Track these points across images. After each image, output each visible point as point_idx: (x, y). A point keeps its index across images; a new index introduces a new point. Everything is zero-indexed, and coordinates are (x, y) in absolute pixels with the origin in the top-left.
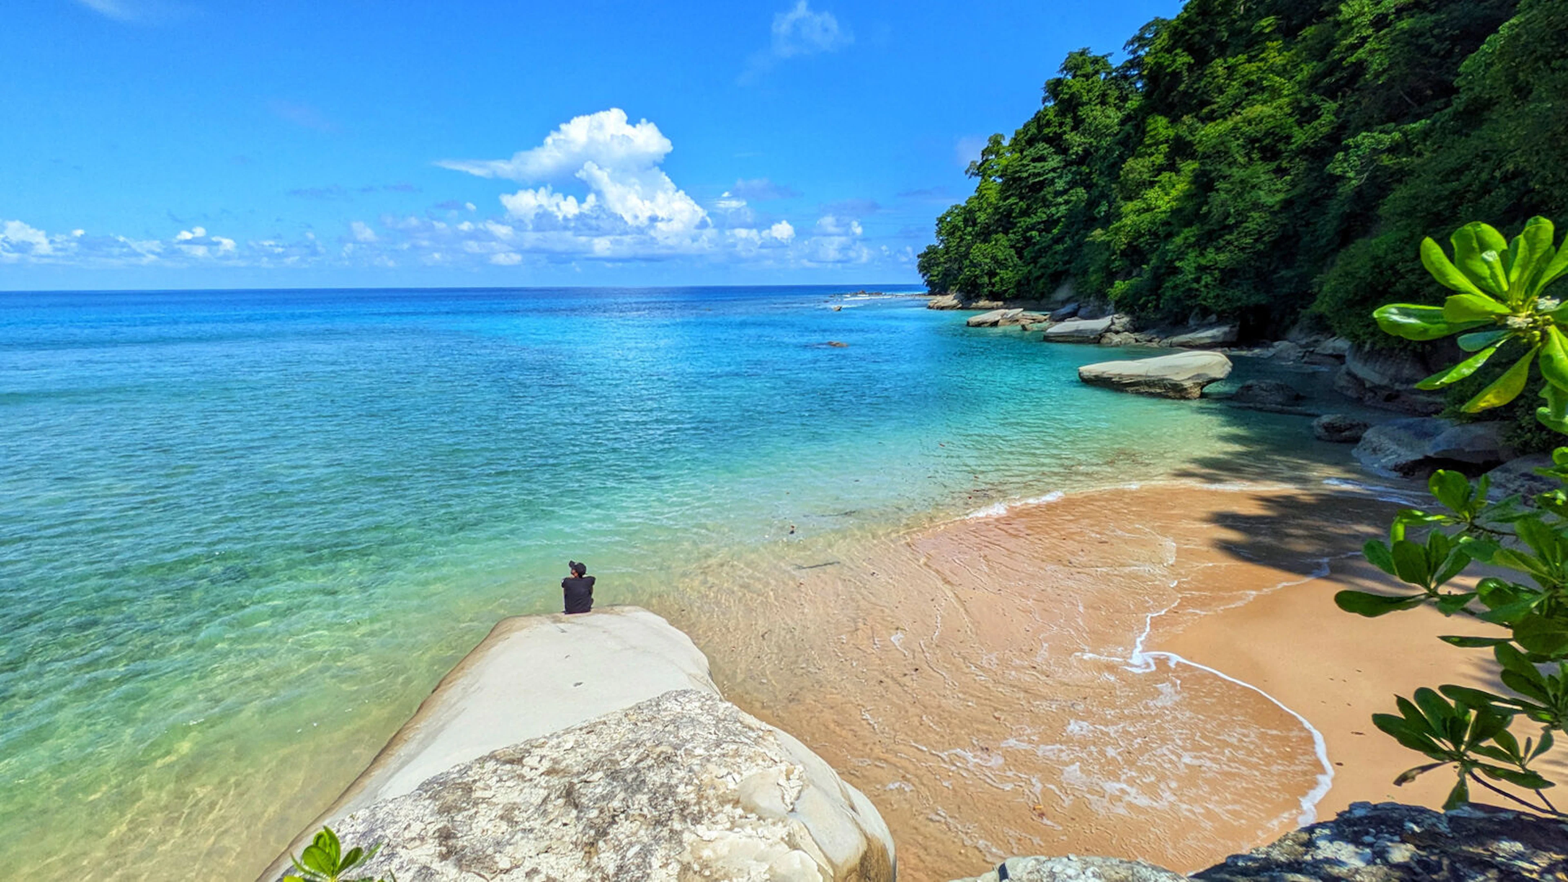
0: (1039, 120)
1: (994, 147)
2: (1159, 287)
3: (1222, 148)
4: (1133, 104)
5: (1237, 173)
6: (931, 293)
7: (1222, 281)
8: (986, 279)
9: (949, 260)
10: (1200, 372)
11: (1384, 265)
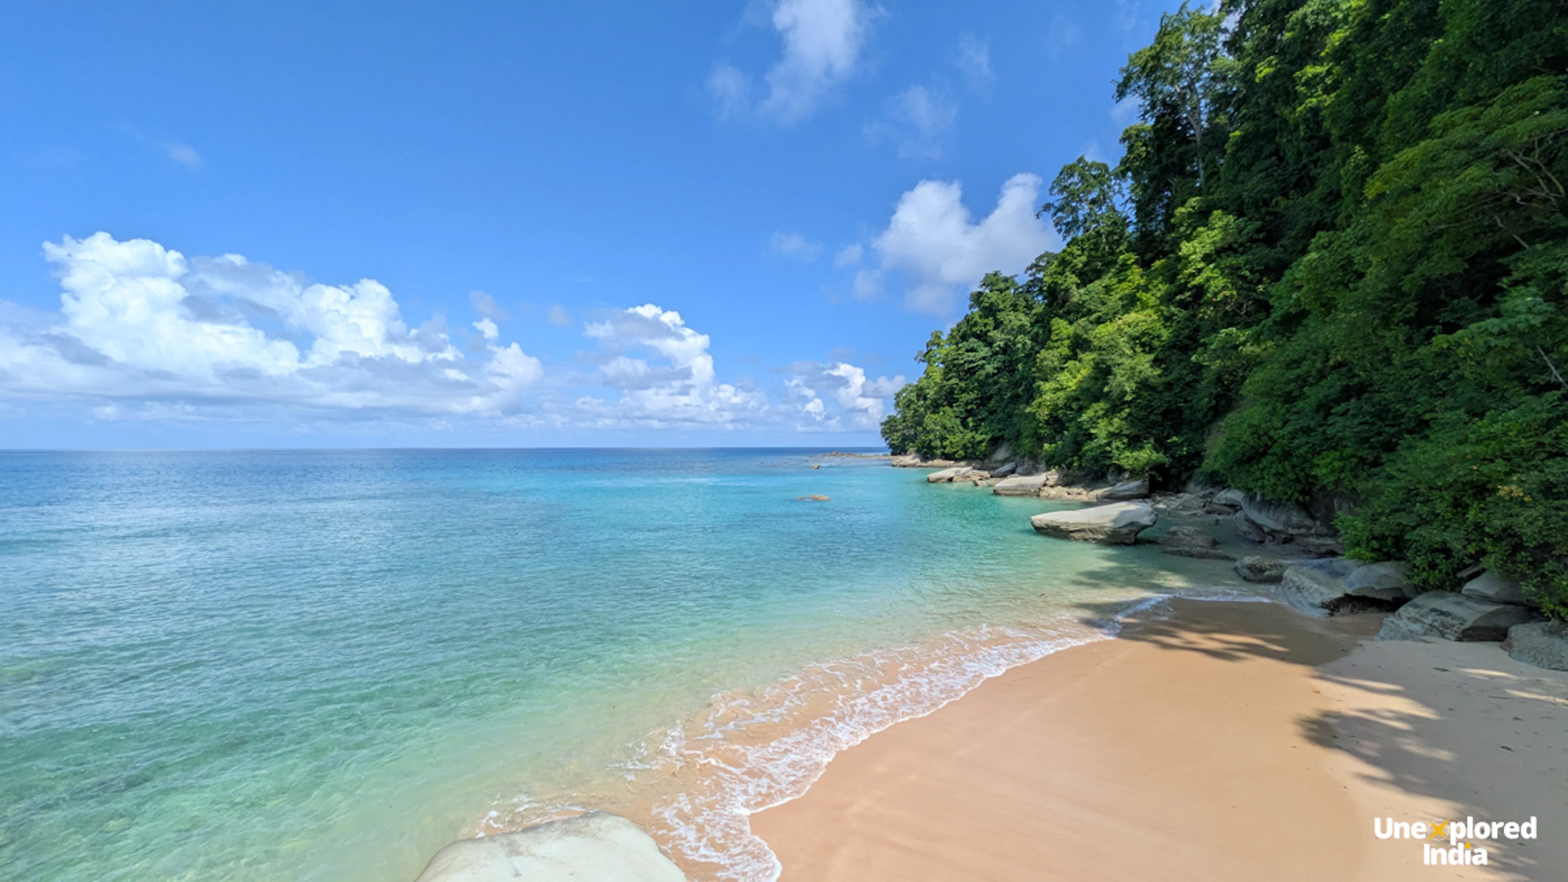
0: (968, 320)
1: (935, 341)
2: (1080, 450)
3: (1113, 343)
4: (1038, 309)
5: (1128, 362)
6: (893, 454)
7: (1129, 445)
8: (938, 443)
9: (907, 427)
10: (1134, 520)
11: (1261, 432)
